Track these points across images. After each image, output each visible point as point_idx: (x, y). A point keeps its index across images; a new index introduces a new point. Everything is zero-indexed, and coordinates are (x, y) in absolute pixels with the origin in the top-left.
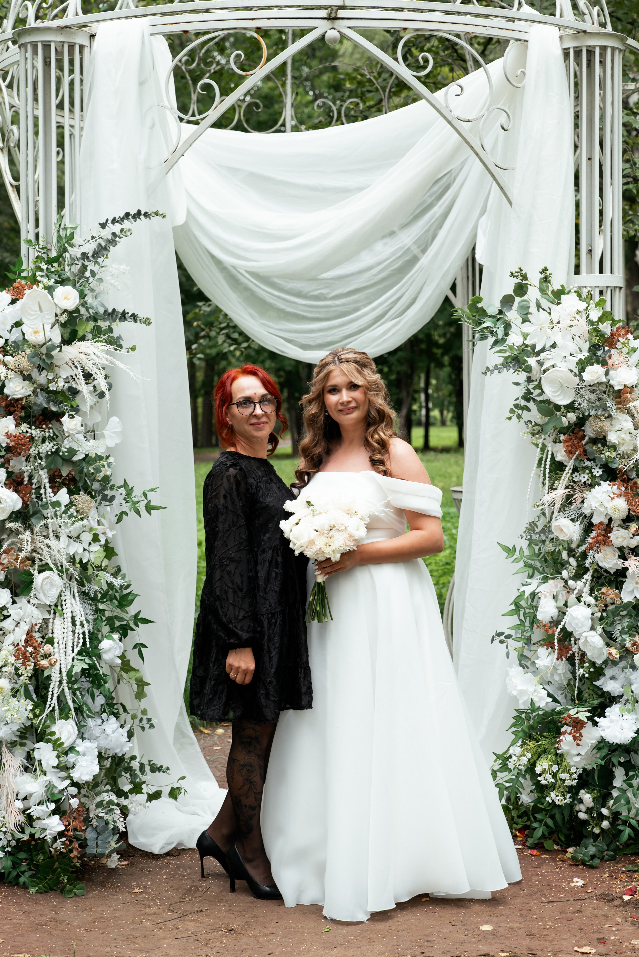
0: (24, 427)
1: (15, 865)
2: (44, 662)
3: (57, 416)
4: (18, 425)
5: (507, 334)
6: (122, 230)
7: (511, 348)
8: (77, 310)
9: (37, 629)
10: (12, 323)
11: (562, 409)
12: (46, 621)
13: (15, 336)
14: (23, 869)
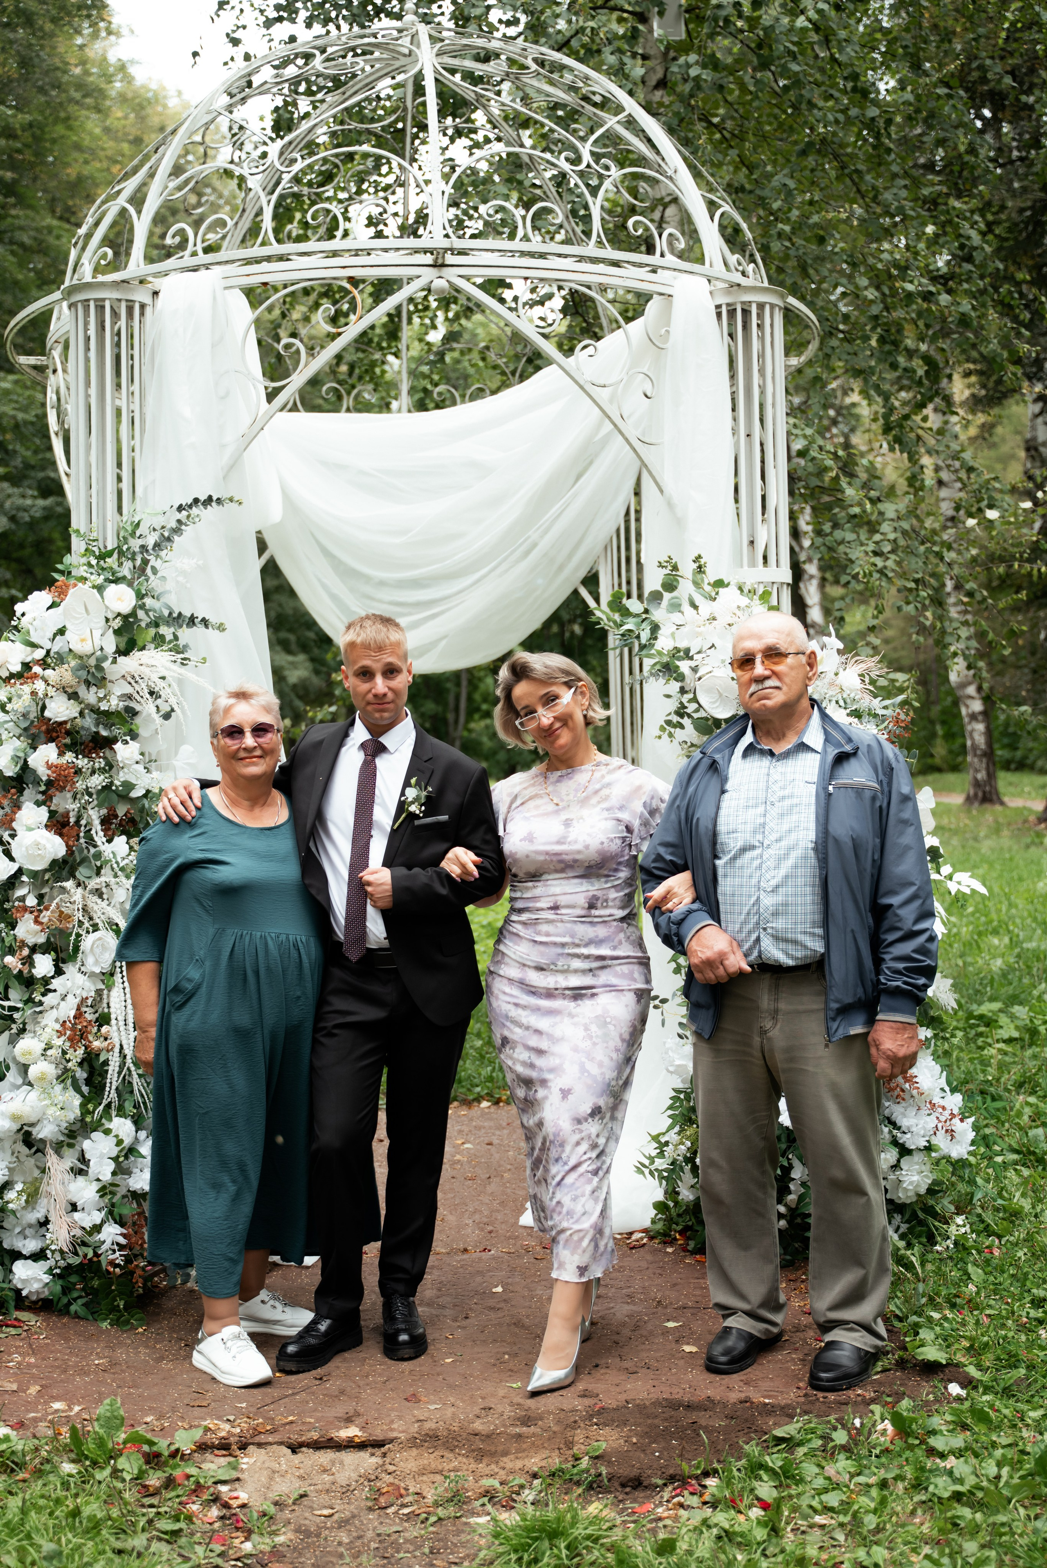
0: (69, 756)
1: (65, 1290)
2: (97, 1044)
3: (109, 743)
4: (61, 754)
5: (654, 637)
6: (188, 517)
7: (660, 653)
8: (133, 614)
9: (89, 1002)
10: (54, 630)
11: (723, 726)
12: (99, 992)
13: (59, 645)
14: (75, 1294)
